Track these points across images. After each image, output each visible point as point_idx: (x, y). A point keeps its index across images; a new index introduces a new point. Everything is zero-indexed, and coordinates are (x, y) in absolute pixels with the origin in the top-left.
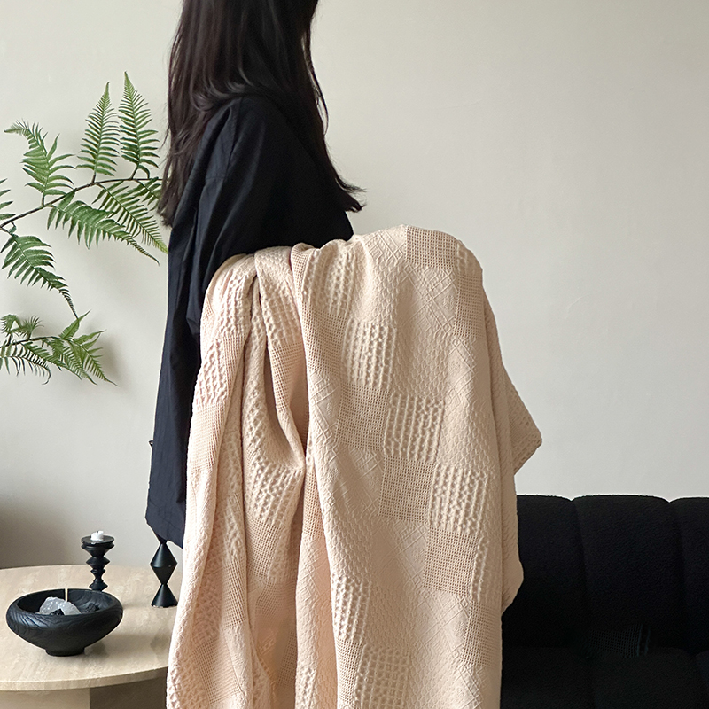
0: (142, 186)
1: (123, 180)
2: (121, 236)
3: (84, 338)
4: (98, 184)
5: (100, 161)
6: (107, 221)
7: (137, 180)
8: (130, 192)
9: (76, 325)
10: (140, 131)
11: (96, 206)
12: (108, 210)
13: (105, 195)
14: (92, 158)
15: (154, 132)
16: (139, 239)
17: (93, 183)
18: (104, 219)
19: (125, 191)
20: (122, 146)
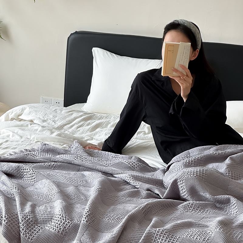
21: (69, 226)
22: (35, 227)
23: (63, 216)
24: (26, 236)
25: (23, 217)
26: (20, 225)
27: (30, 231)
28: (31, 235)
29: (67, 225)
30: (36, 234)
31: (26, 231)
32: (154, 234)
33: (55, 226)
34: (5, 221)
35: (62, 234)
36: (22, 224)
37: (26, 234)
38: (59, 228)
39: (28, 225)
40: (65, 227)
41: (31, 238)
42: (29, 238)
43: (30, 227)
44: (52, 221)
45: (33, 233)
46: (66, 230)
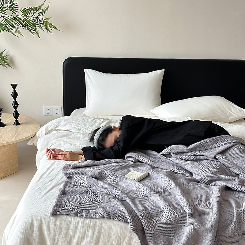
0: (14, 17)
1: (9, 16)
2: (8, 31)
3: (4, 56)
4: (3, 17)
5: (3, 11)
6: (5, 27)
7: (13, 16)
8: (11, 19)
9: (2, 53)
10: (13, 3)
11: (2, 23)
12: (6, 24)
13: (5, 20)
14: (1, 10)
15: (17, 3)
16: (13, 32)
17: (2, 17)
18: (5, 26)
19: (9, 19)
20: (9, 7)
21: (179, 216)
22: (152, 220)
23: (170, 209)
24: (149, 229)
25: (142, 214)
26: (142, 221)
27: (151, 224)
28: (152, 227)
29: (176, 215)
30: (155, 226)
31: (148, 225)
32: (242, 213)
33: (168, 218)
34: (130, 220)
35: (175, 223)
36: (143, 220)
37: (149, 227)
38: (171, 219)
39: (147, 220)
40: (176, 218)
41: (153, 230)
42: (152, 230)
43: (149, 221)
44: (162, 213)
45: (153, 225)
46: (177, 219)
